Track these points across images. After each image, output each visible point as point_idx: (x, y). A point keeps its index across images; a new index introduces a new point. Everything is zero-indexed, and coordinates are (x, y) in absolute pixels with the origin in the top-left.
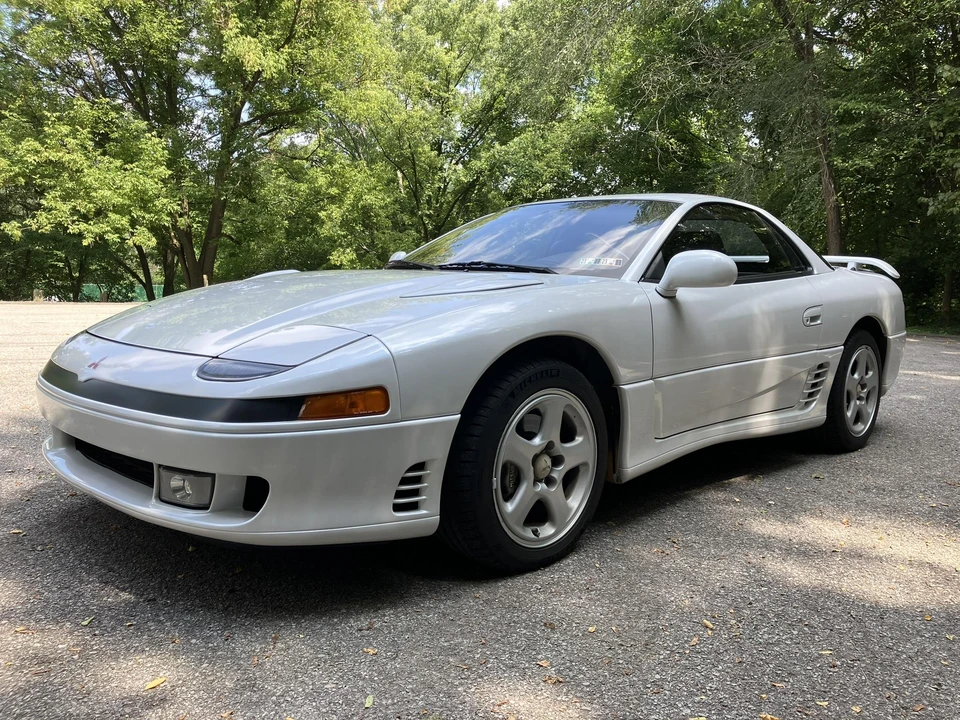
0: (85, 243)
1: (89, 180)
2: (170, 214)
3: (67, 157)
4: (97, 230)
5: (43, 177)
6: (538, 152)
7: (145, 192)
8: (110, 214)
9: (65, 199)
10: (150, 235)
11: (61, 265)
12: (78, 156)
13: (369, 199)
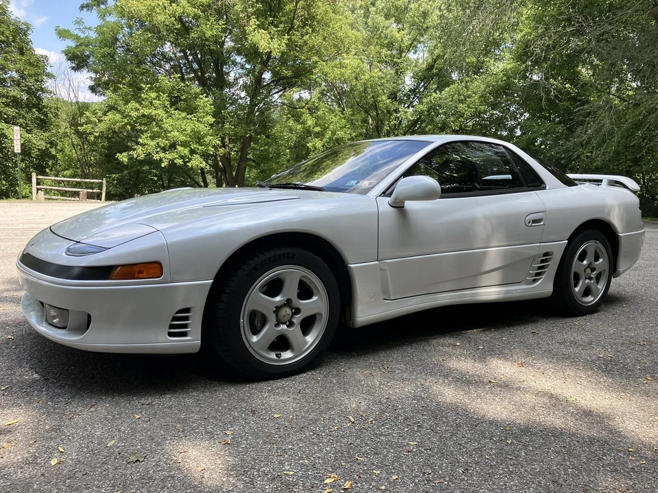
0: (163, 165)
1: (166, 126)
2: (214, 146)
3: (154, 112)
4: (170, 157)
5: (141, 125)
6: (462, 97)
7: (199, 132)
8: (178, 147)
9: (152, 138)
10: (201, 160)
11: (156, 178)
12: (161, 112)
13: (340, 134)
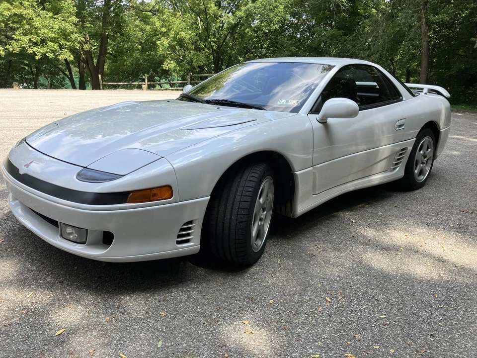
0: (37, 58)
1: (36, 24)
2: (79, 43)
3: (24, 12)
4: (42, 51)
5: (13, 22)
6: (271, 7)
7: (66, 30)
8: (48, 43)
9: (25, 35)
10: (70, 53)
11: (26, 67)
12: (30, 11)
13: (183, 34)
